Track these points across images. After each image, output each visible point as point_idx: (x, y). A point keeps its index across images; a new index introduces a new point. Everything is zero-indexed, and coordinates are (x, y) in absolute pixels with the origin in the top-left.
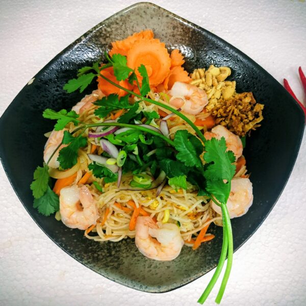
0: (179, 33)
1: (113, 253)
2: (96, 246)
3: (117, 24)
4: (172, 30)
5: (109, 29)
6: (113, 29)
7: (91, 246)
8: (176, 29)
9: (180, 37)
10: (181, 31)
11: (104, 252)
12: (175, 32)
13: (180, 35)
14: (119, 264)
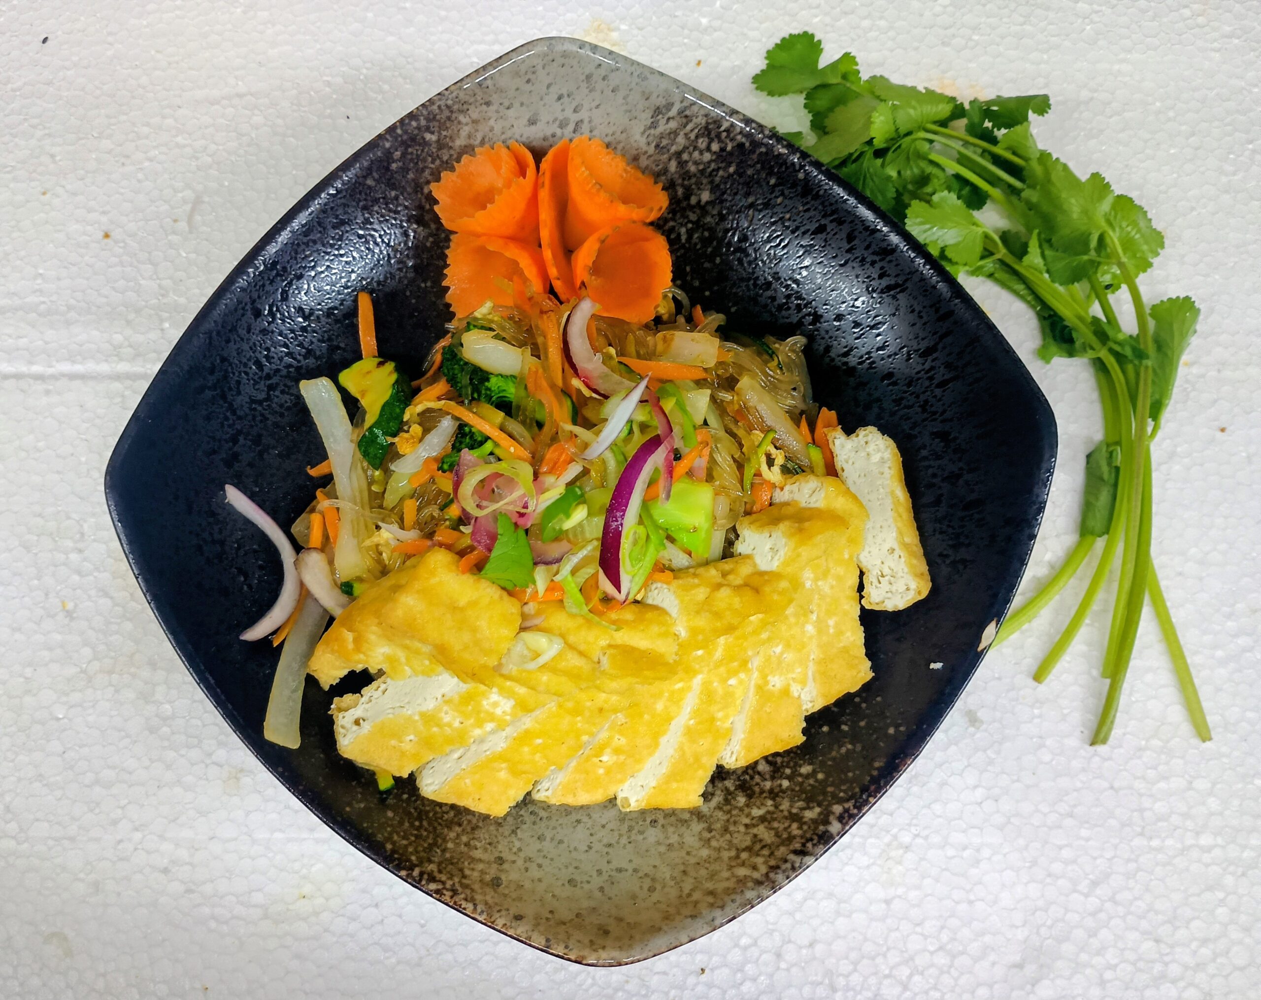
0: (481, 866)
1: (673, 166)
2: (717, 179)
3: (711, 893)
4: (503, 877)
5: (742, 872)
6: (726, 874)
7: (730, 176)
8: (488, 878)
9: (477, 854)
10: (473, 869)
11: (696, 163)
12: (493, 871)
13: (473, 860)
14: (654, 125)
